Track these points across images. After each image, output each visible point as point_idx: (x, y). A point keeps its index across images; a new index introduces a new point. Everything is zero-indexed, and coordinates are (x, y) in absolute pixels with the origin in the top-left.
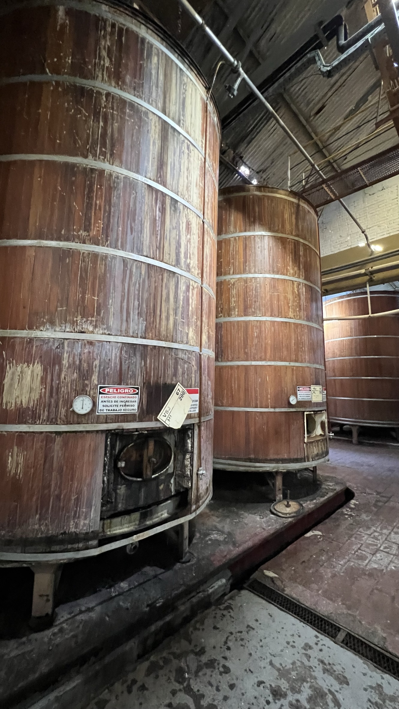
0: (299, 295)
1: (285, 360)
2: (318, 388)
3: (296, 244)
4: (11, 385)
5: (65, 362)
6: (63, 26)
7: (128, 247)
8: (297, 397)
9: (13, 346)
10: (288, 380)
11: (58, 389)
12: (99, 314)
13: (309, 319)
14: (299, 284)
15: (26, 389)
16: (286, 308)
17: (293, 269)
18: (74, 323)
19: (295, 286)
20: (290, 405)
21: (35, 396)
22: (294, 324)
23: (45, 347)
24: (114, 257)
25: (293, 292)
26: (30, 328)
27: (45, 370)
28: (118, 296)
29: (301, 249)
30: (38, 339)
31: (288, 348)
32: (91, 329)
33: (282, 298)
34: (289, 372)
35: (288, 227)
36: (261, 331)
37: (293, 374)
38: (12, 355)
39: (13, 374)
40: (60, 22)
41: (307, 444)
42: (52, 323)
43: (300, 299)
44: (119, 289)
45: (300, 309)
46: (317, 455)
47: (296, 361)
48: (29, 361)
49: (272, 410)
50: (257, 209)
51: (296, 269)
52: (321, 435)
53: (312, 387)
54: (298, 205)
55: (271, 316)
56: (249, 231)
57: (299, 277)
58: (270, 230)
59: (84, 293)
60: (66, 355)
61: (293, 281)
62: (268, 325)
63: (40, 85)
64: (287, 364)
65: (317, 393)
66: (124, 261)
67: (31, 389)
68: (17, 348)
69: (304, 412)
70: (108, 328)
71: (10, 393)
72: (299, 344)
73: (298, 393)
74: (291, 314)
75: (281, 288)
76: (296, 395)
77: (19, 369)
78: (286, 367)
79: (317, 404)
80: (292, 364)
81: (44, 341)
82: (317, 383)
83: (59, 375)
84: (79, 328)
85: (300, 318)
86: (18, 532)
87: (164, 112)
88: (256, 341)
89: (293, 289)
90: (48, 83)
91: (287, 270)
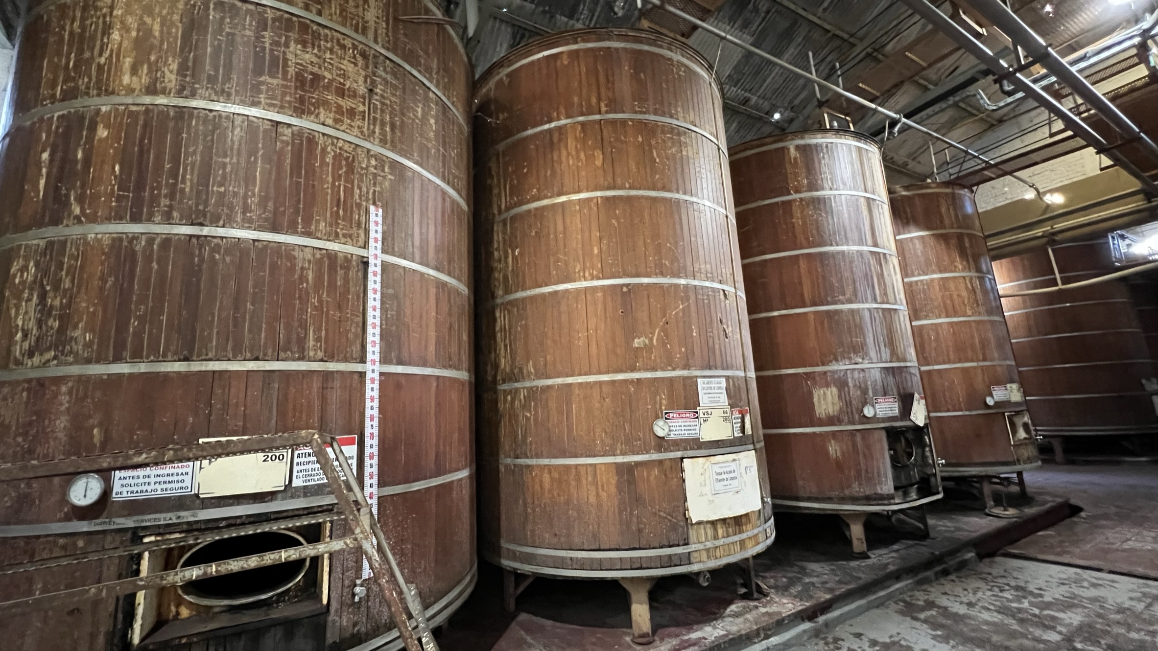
0: (974, 290)
1: (972, 361)
2: (1015, 386)
3: (960, 237)
4: (819, 402)
5: (851, 384)
6: (795, 159)
7: (870, 300)
8: (993, 397)
9: (814, 378)
10: (979, 382)
11: (850, 402)
12: (863, 349)
13: (990, 312)
14: (971, 279)
15: (830, 405)
16: (963, 307)
17: (962, 264)
18: (850, 358)
19: (968, 282)
20: (988, 407)
21: (837, 408)
22: (975, 321)
23: (836, 376)
24: (863, 309)
25: (967, 288)
26: (823, 364)
27: (840, 391)
28: (871, 335)
29: (967, 241)
30: (830, 371)
31: (973, 346)
32: (860, 360)
33: (955, 297)
34: (979, 371)
35: (947, 221)
36: (938, 334)
37: (983, 374)
38: (815, 383)
39: (819, 395)
40: (793, 156)
41: (1014, 446)
42: (837, 360)
43: (975, 293)
44: (871, 330)
45: (978, 305)
46: (1029, 458)
47: (985, 360)
48: (827, 385)
49: (967, 413)
50: (908, 210)
51: (965, 263)
52: (1025, 439)
53: (1008, 386)
54: (953, 194)
55: (947, 316)
56: (904, 233)
57: (970, 271)
58: (928, 228)
59: (851, 338)
60: (850, 380)
61: (964, 277)
62: (945, 327)
63: (790, 202)
64: (974, 364)
65: (1015, 392)
66: (869, 309)
67: (833, 404)
68: (818, 379)
69: (1003, 413)
70: (871, 359)
71: (820, 406)
72: (984, 344)
73: (994, 393)
74: (969, 312)
75: (952, 286)
76: (991, 395)
77: (822, 392)
78: (974, 368)
79: (1017, 404)
80: (981, 364)
81: (834, 372)
82: (1012, 381)
83: (849, 392)
84: (853, 361)
85: (980, 314)
86: (847, 492)
87: (866, 191)
88: (934, 345)
89: (966, 284)
90: (795, 200)
91: (955, 267)
